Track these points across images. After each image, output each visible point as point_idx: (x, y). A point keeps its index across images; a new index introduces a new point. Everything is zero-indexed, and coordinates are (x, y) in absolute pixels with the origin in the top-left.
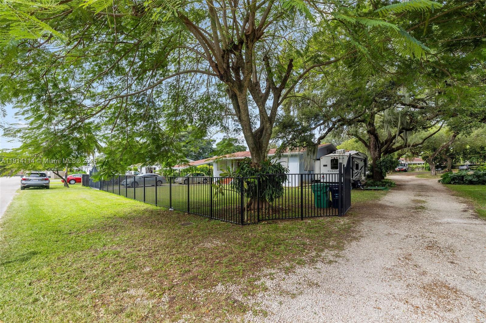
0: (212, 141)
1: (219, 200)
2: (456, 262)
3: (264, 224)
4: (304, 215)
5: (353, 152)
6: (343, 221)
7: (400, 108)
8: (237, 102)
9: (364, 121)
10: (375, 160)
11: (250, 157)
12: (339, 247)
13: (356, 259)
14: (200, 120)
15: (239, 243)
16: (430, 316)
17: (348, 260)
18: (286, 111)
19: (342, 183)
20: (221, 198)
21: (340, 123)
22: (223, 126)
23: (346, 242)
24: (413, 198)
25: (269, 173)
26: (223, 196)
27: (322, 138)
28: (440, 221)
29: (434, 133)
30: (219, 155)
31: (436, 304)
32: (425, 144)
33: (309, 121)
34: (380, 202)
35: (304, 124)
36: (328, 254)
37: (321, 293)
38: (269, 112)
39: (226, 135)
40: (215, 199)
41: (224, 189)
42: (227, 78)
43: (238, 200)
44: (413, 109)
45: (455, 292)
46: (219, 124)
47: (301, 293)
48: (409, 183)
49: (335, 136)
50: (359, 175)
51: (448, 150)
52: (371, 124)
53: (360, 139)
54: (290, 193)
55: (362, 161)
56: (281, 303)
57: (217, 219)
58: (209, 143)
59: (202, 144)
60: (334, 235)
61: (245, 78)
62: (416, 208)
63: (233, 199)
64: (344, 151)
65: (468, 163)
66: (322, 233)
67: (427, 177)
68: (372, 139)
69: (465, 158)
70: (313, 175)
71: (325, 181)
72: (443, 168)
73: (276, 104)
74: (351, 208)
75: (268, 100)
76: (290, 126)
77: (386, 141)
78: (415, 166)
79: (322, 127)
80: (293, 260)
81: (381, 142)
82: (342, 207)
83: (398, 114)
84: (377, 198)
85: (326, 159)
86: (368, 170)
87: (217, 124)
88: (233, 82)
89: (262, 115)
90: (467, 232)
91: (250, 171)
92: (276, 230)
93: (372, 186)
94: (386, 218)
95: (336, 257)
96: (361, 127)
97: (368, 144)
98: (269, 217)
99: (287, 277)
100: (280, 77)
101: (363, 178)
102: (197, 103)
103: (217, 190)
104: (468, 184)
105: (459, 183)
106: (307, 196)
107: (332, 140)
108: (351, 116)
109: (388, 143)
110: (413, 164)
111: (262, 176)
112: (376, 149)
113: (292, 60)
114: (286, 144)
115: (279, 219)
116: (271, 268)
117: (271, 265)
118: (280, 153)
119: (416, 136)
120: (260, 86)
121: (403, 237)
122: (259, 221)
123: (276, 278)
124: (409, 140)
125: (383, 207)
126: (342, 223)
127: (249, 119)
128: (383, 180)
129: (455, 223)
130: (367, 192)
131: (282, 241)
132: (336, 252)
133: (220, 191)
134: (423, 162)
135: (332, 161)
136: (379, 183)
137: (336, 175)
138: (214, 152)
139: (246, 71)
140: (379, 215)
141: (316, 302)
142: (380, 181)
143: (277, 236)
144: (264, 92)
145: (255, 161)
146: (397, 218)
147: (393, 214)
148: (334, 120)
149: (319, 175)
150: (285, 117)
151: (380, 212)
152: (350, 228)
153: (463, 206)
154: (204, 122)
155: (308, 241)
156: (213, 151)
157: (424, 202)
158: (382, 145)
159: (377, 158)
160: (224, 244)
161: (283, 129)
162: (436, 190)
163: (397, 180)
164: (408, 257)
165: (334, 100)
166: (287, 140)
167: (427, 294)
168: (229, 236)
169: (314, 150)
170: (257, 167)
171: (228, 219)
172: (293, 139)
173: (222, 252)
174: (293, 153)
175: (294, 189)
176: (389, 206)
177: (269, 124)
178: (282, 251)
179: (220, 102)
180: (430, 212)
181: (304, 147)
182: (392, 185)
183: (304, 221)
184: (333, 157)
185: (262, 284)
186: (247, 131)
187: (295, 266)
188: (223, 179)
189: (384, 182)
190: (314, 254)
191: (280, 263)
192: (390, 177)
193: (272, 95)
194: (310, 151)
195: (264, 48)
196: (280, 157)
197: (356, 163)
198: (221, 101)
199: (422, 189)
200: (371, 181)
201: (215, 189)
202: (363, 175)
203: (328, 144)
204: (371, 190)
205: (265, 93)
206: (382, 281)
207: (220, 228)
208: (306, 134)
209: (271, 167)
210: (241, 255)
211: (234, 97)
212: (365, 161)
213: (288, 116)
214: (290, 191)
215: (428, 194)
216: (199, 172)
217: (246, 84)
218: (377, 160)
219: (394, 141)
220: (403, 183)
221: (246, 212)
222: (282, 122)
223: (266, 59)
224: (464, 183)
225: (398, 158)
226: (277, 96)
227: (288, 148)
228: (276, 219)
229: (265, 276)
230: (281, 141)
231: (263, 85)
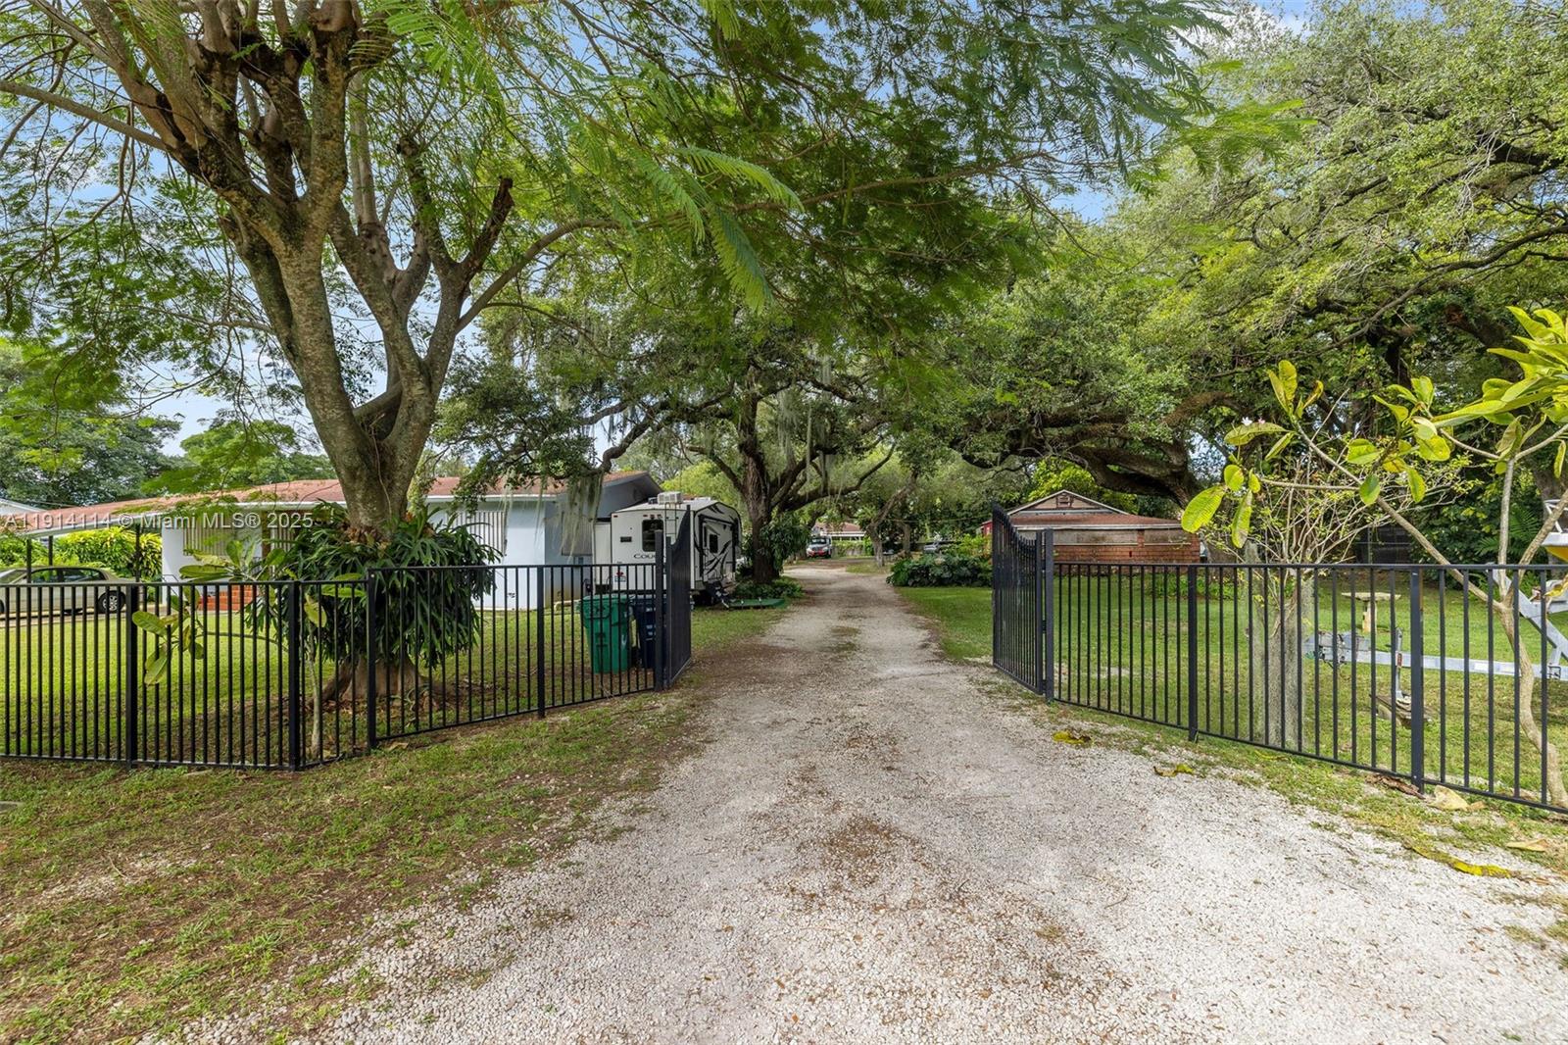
0: (159, 425)
1: (175, 680)
2: (895, 766)
3: (395, 752)
4: (548, 701)
5: (700, 503)
6: (665, 703)
7: (812, 395)
8: (278, 283)
9: (727, 415)
10: (758, 525)
11: (343, 503)
12: (648, 783)
13: (688, 807)
14: (76, 321)
15: (274, 845)
16: (836, 907)
17: (665, 817)
18: (494, 348)
19: (664, 592)
20: (187, 670)
21: (668, 413)
22: (211, 367)
23: (666, 765)
24: (836, 623)
25: (420, 563)
26: (199, 663)
27: (614, 454)
28: (879, 675)
29: (880, 465)
30: (194, 488)
31: (850, 876)
32: (864, 490)
33: (574, 396)
34: (764, 641)
35: (560, 402)
36: (612, 811)
37: (576, 937)
38: (422, 346)
39: (229, 406)
40: (152, 677)
41: (205, 634)
42: (223, 169)
43: (274, 673)
44: (837, 401)
45: (887, 836)
46: (193, 358)
47: (511, 959)
48: (833, 586)
49: (655, 451)
50: (718, 568)
51: (904, 508)
52: (748, 427)
53: (722, 466)
54: (512, 633)
55: (728, 529)
56: (430, 1019)
57: (168, 766)
58: (140, 432)
59: (96, 435)
60: (635, 751)
61: (311, 192)
62: (839, 649)
63: (261, 671)
64: (679, 496)
65: (938, 538)
66: (600, 749)
67: (867, 571)
68: (751, 468)
69: (935, 527)
70: (586, 570)
71: (623, 587)
72: (897, 549)
73: (451, 323)
74: (692, 665)
75: (420, 299)
76: (511, 404)
77: (783, 475)
78: (845, 544)
79: (618, 418)
80: (494, 856)
81: (772, 478)
82: (664, 664)
83: (807, 407)
84: (759, 630)
85: (629, 521)
86: (743, 553)
87: (177, 354)
88: (257, 197)
89: (395, 348)
90: (922, 694)
91: (337, 558)
92: (440, 766)
93: (750, 597)
94: (773, 682)
95: (633, 815)
96: (724, 431)
97: (741, 480)
98: (416, 723)
99: (463, 920)
100: (466, 228)
101: (730, 576)
102: (56, 242)
103: (163, 640)
104: (935, 585)
105: (922, 584)
106: (568, 638)
107: (650, 462)
108: (695, 397)
109: (788, 481)
110: (844, 538)
111: (388, 573)
112: (759, 494)
113: (508, 183)
114: (495, 464)
115: (457, 724)
116: (406, 906)
117: (406, 895)
118: (473, 491)
119: (846, 470)
120: (387, 242)
121: (803, 725)
122: (374, 742)
123: (420, 937)
124: (832, 478)
125: (771, 653)
126: (663, 710)
127: (337, 359)
128: (777, 581)
129: (904, 675)
130: (737, 614)
131: (460, 799)
132: (635, 800)
133: (181, 642)
134: (861, 534)
135: (647, 525)
136: (766, 589)
137: (649, 568)
138: (167, 475)
139: (319, 170)
140: (757, 675)
141: (556, 973)
142: (769, 583)
143: (442, 787)
144: (402, 265)
145: (364, 520)
146: (797, 678)
147: (790, 668)
148: (650, 400)
149: (606, 570)
150: (489, 370)
151: (761, 665)
152: (681, 720)
153: (922, 635)
154: (102, 334)
155: (551, 784)
156: (165, 468)
157: (856, 632)
158: (775, 485)
159: (761, 520)
160: (191, 863)
161: (482, 410)
162: (880, 602)
163: (809, 581)
164: (807, 775)
165: (650, 343)
166: (501, 450)
167: (834, 857)
168: (222, 825)
169: (592, 490)
170: (371, 543)
171: (225, 754)
172: (521, 447)
173: (179, 896)
174: (522, 495)
175: (523, 618)
176: (784, 651)
177: (420, 385)
178: (457, 835)
179: (197, 265)
180: (863, 656)
181: (557, 478)
182: (796, 594)
183: (549, 720)
184: (649, 514)
185: (362, 973)
186: (323, 401)
187: (499, 875)
188: (200, 589)
189: (779, 585)
190: (568, 820)
191: (443, 878)
192: (794, 571)
193: (433, 285)
194: (580, 491)
195: (403, 104)
196: (473, 507)
197: (709, 532)
198: (202, 261)
199: (856, 600)
200: (750, 583)
201: (151, 637)
202: (728, 568)
203: (639, 472)
204: (748, 608)
205: (407, 271)
206: (744, 853)
207: (178, 799)
208: (564, 436)
209: (429, 542)
210: (275, 890)
211: (260, 256)
212: (735, 527)
213: (502, 368)
214: (512, 624)
215: (866, 612)
216: (74, 562)
217: (318, 217)
218: (762, 525)
219: (800, 477)
220: (821, 587)
221: (316, 716)
222: (479, 386)
223: (410, 147)
224: (930, 584)
225: (812, 524)
226: (455, 293)
227: (504, 479)
228: (445, 726)
229: (377, 941)
230: (476, 450)
231: (401, 242)
